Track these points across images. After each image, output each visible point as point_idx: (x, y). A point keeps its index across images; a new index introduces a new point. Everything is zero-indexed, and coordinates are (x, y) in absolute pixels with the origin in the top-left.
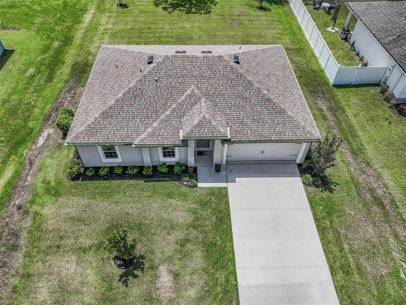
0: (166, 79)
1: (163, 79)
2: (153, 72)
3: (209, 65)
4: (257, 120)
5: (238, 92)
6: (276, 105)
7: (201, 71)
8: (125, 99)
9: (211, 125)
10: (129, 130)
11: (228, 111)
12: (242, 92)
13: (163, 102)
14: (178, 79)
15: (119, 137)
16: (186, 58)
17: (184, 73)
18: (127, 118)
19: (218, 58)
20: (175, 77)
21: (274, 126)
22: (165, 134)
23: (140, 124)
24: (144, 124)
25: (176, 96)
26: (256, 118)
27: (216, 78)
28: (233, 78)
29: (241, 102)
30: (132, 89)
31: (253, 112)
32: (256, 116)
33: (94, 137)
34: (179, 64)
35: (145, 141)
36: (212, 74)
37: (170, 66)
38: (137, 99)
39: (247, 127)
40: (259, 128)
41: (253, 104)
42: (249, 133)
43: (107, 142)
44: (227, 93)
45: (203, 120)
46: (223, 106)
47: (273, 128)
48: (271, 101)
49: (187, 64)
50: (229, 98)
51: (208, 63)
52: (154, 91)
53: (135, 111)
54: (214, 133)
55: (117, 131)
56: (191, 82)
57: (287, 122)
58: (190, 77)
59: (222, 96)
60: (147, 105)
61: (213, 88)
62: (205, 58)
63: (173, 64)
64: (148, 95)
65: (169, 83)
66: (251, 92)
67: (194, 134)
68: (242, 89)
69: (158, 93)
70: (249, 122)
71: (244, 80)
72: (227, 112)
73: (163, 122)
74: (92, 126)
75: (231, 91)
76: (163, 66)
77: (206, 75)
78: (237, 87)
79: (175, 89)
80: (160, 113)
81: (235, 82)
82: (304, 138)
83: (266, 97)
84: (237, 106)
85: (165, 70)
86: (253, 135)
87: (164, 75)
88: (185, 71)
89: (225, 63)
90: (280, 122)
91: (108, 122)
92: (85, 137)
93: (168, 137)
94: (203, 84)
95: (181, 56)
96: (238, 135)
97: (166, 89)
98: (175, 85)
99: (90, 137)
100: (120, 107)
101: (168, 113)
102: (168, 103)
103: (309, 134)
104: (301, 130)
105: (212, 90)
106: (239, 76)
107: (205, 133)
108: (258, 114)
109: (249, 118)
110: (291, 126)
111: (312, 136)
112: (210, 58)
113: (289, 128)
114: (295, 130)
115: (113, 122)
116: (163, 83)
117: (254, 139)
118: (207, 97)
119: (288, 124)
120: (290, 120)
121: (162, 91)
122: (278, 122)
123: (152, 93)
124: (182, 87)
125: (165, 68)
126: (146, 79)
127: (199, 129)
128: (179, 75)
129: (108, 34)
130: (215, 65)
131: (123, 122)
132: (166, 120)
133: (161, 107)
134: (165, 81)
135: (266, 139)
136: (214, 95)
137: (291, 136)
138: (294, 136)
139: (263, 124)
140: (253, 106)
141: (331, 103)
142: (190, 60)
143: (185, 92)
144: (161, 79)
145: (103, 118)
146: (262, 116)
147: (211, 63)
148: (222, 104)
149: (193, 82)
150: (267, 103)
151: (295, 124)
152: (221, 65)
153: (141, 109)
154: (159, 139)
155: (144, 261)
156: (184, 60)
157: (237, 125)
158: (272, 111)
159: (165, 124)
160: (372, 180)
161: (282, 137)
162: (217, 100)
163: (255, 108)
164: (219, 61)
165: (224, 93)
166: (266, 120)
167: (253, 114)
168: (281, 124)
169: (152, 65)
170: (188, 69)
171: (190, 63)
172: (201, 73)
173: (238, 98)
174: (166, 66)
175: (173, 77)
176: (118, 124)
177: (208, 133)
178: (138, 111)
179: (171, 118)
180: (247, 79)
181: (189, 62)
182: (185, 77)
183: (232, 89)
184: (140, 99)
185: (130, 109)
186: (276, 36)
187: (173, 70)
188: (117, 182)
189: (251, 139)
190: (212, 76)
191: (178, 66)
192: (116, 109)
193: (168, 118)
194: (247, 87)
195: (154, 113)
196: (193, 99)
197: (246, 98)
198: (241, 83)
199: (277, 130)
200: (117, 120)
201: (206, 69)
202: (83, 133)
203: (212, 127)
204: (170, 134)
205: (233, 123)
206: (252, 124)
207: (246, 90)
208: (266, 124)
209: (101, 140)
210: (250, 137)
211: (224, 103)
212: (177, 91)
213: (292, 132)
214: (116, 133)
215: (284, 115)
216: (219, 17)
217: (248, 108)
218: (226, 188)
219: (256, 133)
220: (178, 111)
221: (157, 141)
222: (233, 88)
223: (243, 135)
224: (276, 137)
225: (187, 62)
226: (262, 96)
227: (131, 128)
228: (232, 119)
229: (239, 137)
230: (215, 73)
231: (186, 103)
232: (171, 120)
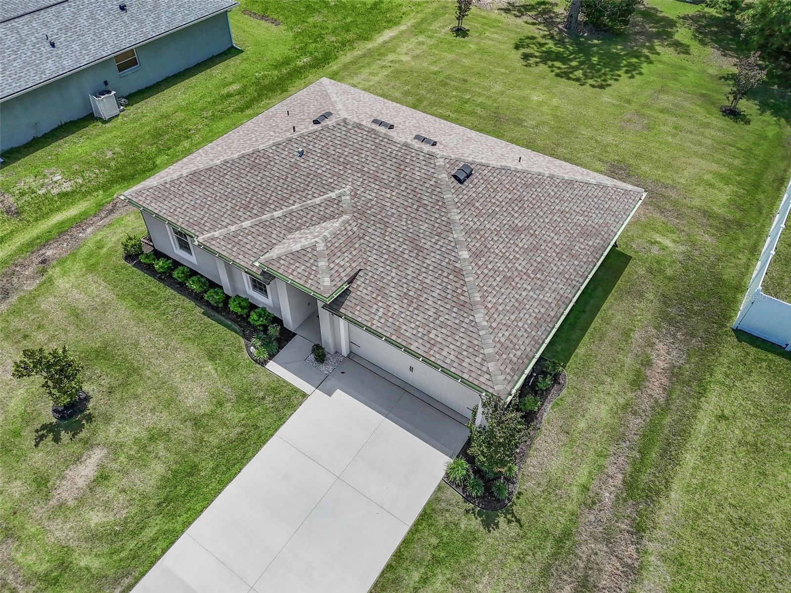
0: (316, 158)
1: (312, 156)
2: (306, 138)
3: (401, 163)
4: (410, 298)
5: (415, 232)
6: (465, 288)
7: (381, 167)
8: (237, 165)
10: (207, 215)
11: (375, 256)
12: (422, 235)
13: (286, 193)
14: (335, 165)
15: (187, 218)
16: (373, 136)
17: (351, 160)
18: (219, 194)
19: (427, 156)
20: (333, 161)
21: (432, 325)
22: (248, 246)
23: (229, 212)
24: (234, 215)
25: (310, 193)
26: (411, 293)
27: (396, 191)
28: (426, 202)
29: (407, 252)
30: (258, 153)
31: (416, 280)
32: (414, 290)
33: (159, 203)
34: (355, 141)
35: (214, 242)
36: (395, 181)
37: (339, 138)
38: (252, 171)
39: (384, 300)
40: (403, 315)
41: (425, 265)
42: (380, 314)
43: (169, 218)
44: (396, 224)
46: (371, 245)
47: (427, 328)
48: (462, 277)
49: (368, 146)
50: (393, 236)
51: (402, 159)
52: (285, 170)
53: (236, 190)
54: (310, 281)
55: (192, 208)
56: (350, 180)
57: (463, 330)
58: (357, 170)
59: (382, 226)
60: (259, 187)
61: (379, 205)
62: (404, 148)
63: (345, 137)
64: (272, 172)
65: (316, 166)
66: (439, 243)
67: (278, 265)
68: (427, 229)
69: (289, 176)
70: (393, 295)
71: (443, 214)
72: (370, 259)
73: (261, 225)
74: (168, 186)
75: (405, 224)
76: (328, 134)
77: (385, 177)
78: (421, 223)
79: (319, 180)
80: (268, 209)
81: (425, 211)
82: (471, 379)
83: (458, 265)
84: (395, 256)
85: (326, 142)
86: (383, 321)
87: (319, 151)
88: (356, 157)
89: (433, 170)
90: (449, 323)
91: (191, 190)
92: (148, 198)
93: (250, 252)
94: (368, 192)
95: (367, 129)
96: (358, 308)
97: (305, 174)
98: (324, 173)
99: (154, 201)
100: (221, 174)
101: (277, 214)
102: (292, 198)
103: (488, 376)
104: (479, 360)
105: (375, 207)
106: (440, 203)
107: (295, 273)
108: (420, 288)
109: (400, 288)
110: (464, 341)
111: (490, 383)
112: (413, 151)
113: (458, 344)
114: (465, 353)
115: (196, 192)
116: (307, 163)
117: (380, 330)
118: (359, 216)
119: (461, 335)
120: (471, 329)
121: (297, 175)
122: (446, 321)
123: (280, 171)
124: (331, 181)
125: (329, 139)
126: (288, 146)
128: (341, 160)
130: (412, 167)
131: (209, 199)
132: (267, 223)
133: (276, 199)
134: (313, 160)
135: (399, 341)
136: (372, 218)
137: (448, 361)
138: (455, 365)
139: (416, 312)
140: (424, 270)
141: (688, 362)
142: (377, 141)
143: (329, 192)
144: (309, 154)
145: (191, 180)
146: (425, 296)
147: (408, 161)
148: (373, 241)
149: (355, 182)
150: (451, 277)
151: (476, 342)
152: (423, 171)
153: (246, 190)
154: (235, 249)
156: (368, 138)
157: (370, 288)
158: (449, 296)
159: (261, 230)
161: (432, 352)
162: (370, 230)
163: (424, 275)
164: (424, 163)
165: (391, 222)
166: (427, 307)
167: (411, 284)
168: (449, 328)
169: (316, 127)
170: (363, 156)
171: (373, 147)
172: (379, 171)
173: (407, 242)
174: (333, 137)
175: (330, 159)
176: (201, 199)
177: (300, 276)
178: (240, 192)
179: (277, 224)
180: (449, 216)
181: (373, 143)
182: (348, 167)
183: (409, 222)
184: (256, 173)
185: (232, 183)
187: (339, 146)
188: (169, 292)
189: (374, 327)
190: (392, 184)
191: (351, 143)
192: (215, 175)
193: (272, 221)
194: (439, 230)
195: (260, 205)
196: (332, 209)
197: (420, 249)
198: (433, 219)
199: (432, 336)
200: (204, 191)
201: (391, 167)
202: (150, 190)
204: (255, 250)
205: (367, 282)
206: (395, 301)
207: (431, 235)
208: (421, 315)
209: (164, 211)
210: (375, 322)
211: (378, 239)
212: (319, 184)
213: (456, 354)
214: (188, 210)
215: (465, 315)
216: (615, 102)
217: (411, 269)
218: (305, 396)
219: (391, 320)
220: (294, 219)
221: (230, 251)
222: (414, 220)
223: (367, 313)
224: (422, 347)
225: (370, 142)
226: (452, 258)
227: (212, 213)
228: (370, 274)
229: (357, 313)
230: (403, 180)
231: (316, 211)
232: (274, 227)
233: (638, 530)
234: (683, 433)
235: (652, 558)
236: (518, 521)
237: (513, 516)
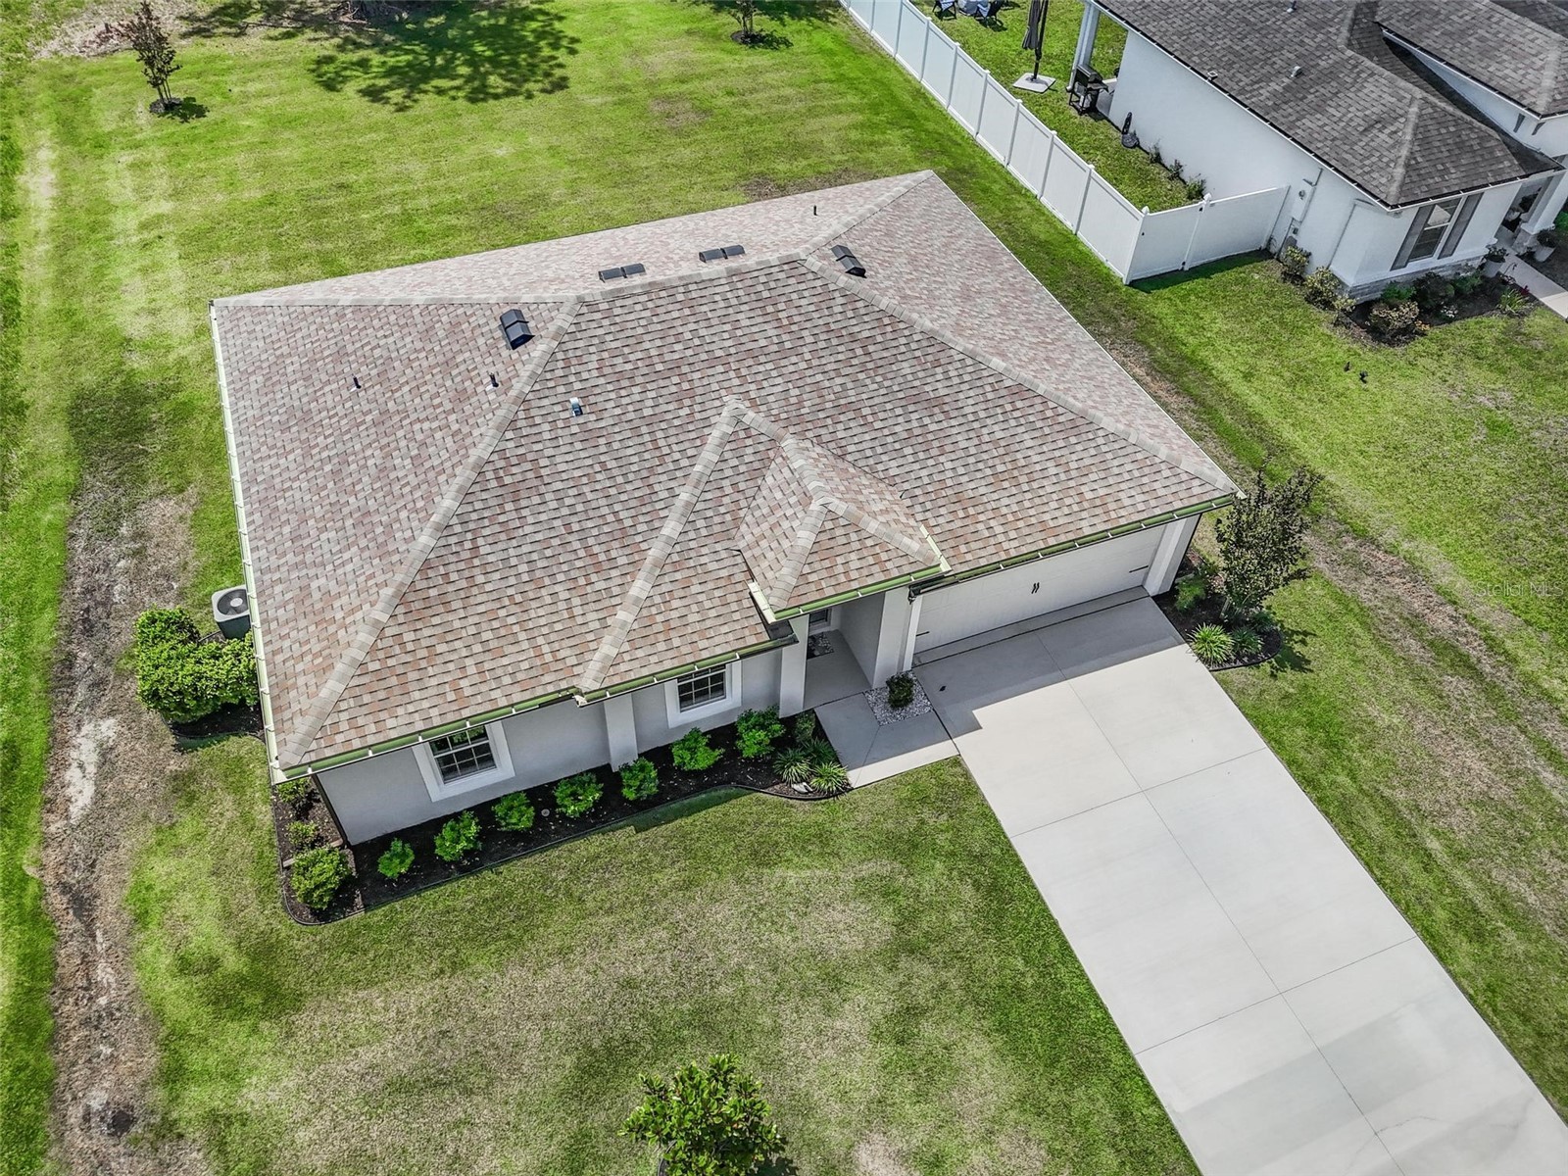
0: (613, 395)
1: (600, 398)
2: (548, 376)
3: (761, 304)
4: (1006, 476)
5: (904, 386)
6: (1051, 405)
7: (739, 333)
8: (474, 516)
9: (864, 535)
10: (540, 641)
11: (894, 464)
12: (917, 383)
13: (635, 488)
14: (662, 383)
15: (507, 680)
16: (663, 294)
17: (676, 356)
18: (511, 591)
19: (786, 267)
20: (648, 379)
21: (1072, 483)
22: (692, 618)
23: (576, 601)
24: (592, 597)
25: (677, 456)
26: (1000, 468)
27: (805, 349)
28: (866, 334)
29: (927, 421)
30: (490, 467)
31: (985, 447)
32: (997, 461)
33: (400, 711)
34: (643, 322)
35: (623, 667)
36: (785, 337)
37: (610, 337)
38: (524, 503)
39: (980, 509)
40: (1027, 504)
41: (971, 418)
42: (999, 529)
43: (466, 713)
44: (864, 396)
45: (829, 525)
46: (869, 453)
47: (1072, 492)
48: (1032, 394)
49: (676, 314)
50: (881, 415)
51: (754, 297)
52: (583, 454)
53: (535, 556)
54: (889, 565)
55: (489, 656)
56: (715, 387)
57: (1109, 456)
58: (706, 364)
59: (851, 415)
60: (574, 519)
61: (808, 389)
62: (735, 279)
63: (618, 328)
64: (564, 476)
65: (631, 408)
66: (951, 374)
67: (813, 587)
68: (913, 370)
69: (603, 458)
70: (982, 490)
71: (907, 333)
72: (892, 472)
73: (667, 568)
74: (374, 666)
75: (875, 386)
76: (581, 344)
77: (763, 343)
78: (894, 367)
79: (663, 425)
80: (639, 538)
81: (880, 347)
82: (1186, 503)
83: (1008, 383)
84: (920, 439)
85: (595, 357)
86: (1013, 534)
87: (602, 381)
88: (677, 347)
89: (818, 283)
90: (1087, 462)
91: (439, 630)
92: (360, 721)
93: (708, 623)
94: (765, 384)
95: (639, 291)
96: (963, 549)
97: (629, 434)
98: (657, 410)
99: (383, 715)
100: (466, 555)
101: (671, 528)
102: (657, 488)
103: (1196, 482)
104: (1166, 473)
105: (805, 397)
106: (886, 321)
107: (854, 575)
108: (1002, 451)
109: (979, 475)
110: (1128, 467)
111: (1208, 487)
112: (755, 274)
113: (1127, 476)
114: (1145, 480)
115: (457, 624)
116: (606, 414)
117: (1024, 550)
118: (798, 429)
119: (1116, 463)
120: (1116, 446)
121: (616, 446)
122: (1081, 464)
123: (577, 464)
124: (687, 411)
125: (592, 349)
126: (533, 412)
127: (827, 563)
128: (659, 367)
129: (169, 243)
130: (784, 299)
131: (502, 613)
132: (675, 557)
133: (633, 512)
134: (612, 404)
135: (1063, 538)
136: (821, 415)
137: (1141, 507)
138: (1153, 503)
139: (1035, 485)
140: (976, 425)
141: (1152, 350)
142: (680, 297)
143: (706, 431)
144: (592, 399)
145: (410, 617)
146: (1019, 455)
147: (766, 294)
148: (864, 445)
149: (726, 384)
150: (1019, 404)
151: (1139, 456)
152: (806, 294)
153: (555, 542)
154: (676, 642)
155: (787, 1154)
156: (659, 302)
157: (943, 511)
158: (1047, 431)
159: (678, 576)
160: (1399, 586)
161: (1113, 515)
162: (840, 435)
163: (985, 431)
164: (792, 281)
165: (853, 399)
166: (1038, 467)
167: (985, 456)
168: (1094, 469)
169: (537, 350)
170: (688, 336)
171: (687, 312)
172: (743, 340)
173: (911, 408)
174: (596, 341)
175: (639, 380)
176: (484, 626)
177: (865, 572)
178: (548, 553)
179: (693, 544)
180: (919, 329)
181: (678, 306)
182: (685, 369)
183: (879, 379)
184: (536, 500)
185: (512, 552)
186: (854, 135)
187: (626, 350)
189: (1013, 553)
190: (788, 345)
191: (640, 331)
192: (452, 567)
193: (678, 548)
194: (930, 358)
195: (615, 544)
196: (749, 450)
197: (938, 402)
198: (903, 349)
199: (1089, 495)
200: (470, 611)
201: (753, 321)
202: (343, 706)
203: (869, 542)
204: (713, 613)
205: (929, 505)
206: (995, 496)
207: (930, 372)
208: (1045, 482)
209: (434, 712)
210: (1005, 546)
211: (867, 437)
212: (672, 431)
213: (1138, 490)
214: (487, 666)
215: (1091, 436)
216: (609, 99)
217: (959, 438)
218: (956, 761)
219: (1021, 524)
220: (709, 513)
221: (671, 654)
222: (881, 371)
223: (980, 544)
224: (1095, 520)
225: (670, 307)
226: (991, 380)
227: (545, 630)
228: (918, 492)
229: (969, 557)
230: (794, 328)
231: (728, 472)
232: (692, 554)
233: (1364, 537)
234: (1253, 420)
235: (1405, 546)
236: (1306, 634)
237: (1298, 633)
